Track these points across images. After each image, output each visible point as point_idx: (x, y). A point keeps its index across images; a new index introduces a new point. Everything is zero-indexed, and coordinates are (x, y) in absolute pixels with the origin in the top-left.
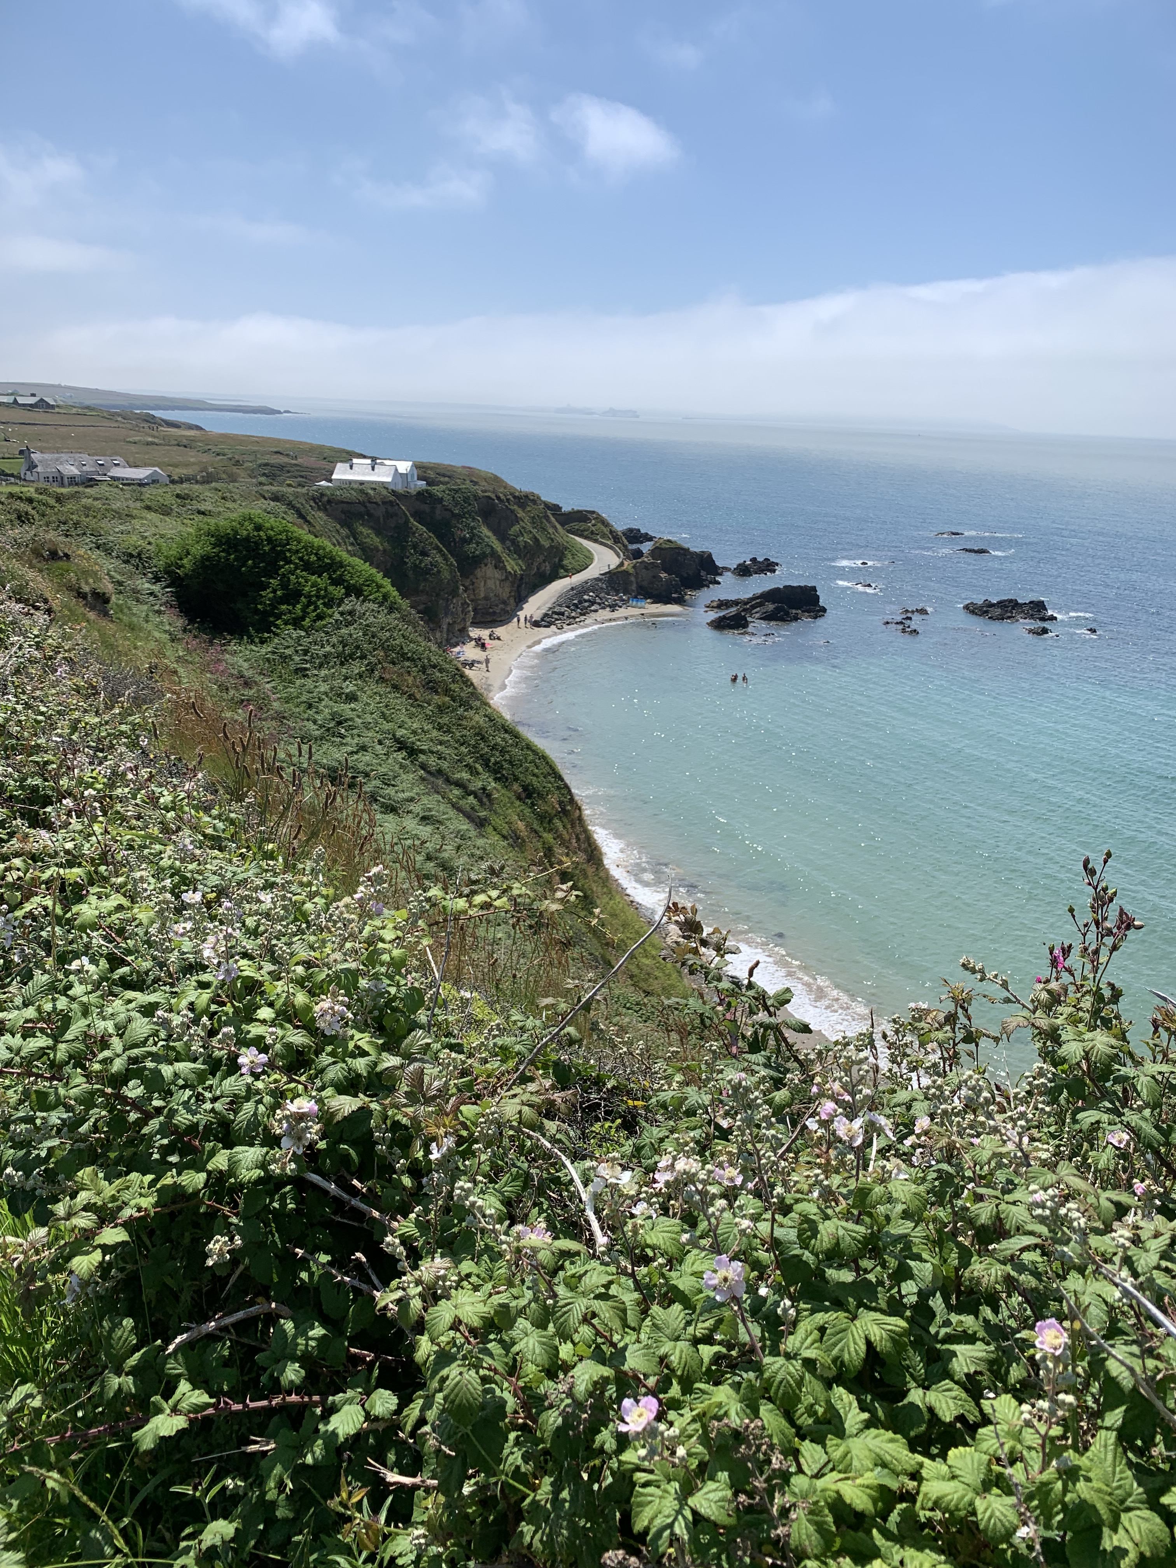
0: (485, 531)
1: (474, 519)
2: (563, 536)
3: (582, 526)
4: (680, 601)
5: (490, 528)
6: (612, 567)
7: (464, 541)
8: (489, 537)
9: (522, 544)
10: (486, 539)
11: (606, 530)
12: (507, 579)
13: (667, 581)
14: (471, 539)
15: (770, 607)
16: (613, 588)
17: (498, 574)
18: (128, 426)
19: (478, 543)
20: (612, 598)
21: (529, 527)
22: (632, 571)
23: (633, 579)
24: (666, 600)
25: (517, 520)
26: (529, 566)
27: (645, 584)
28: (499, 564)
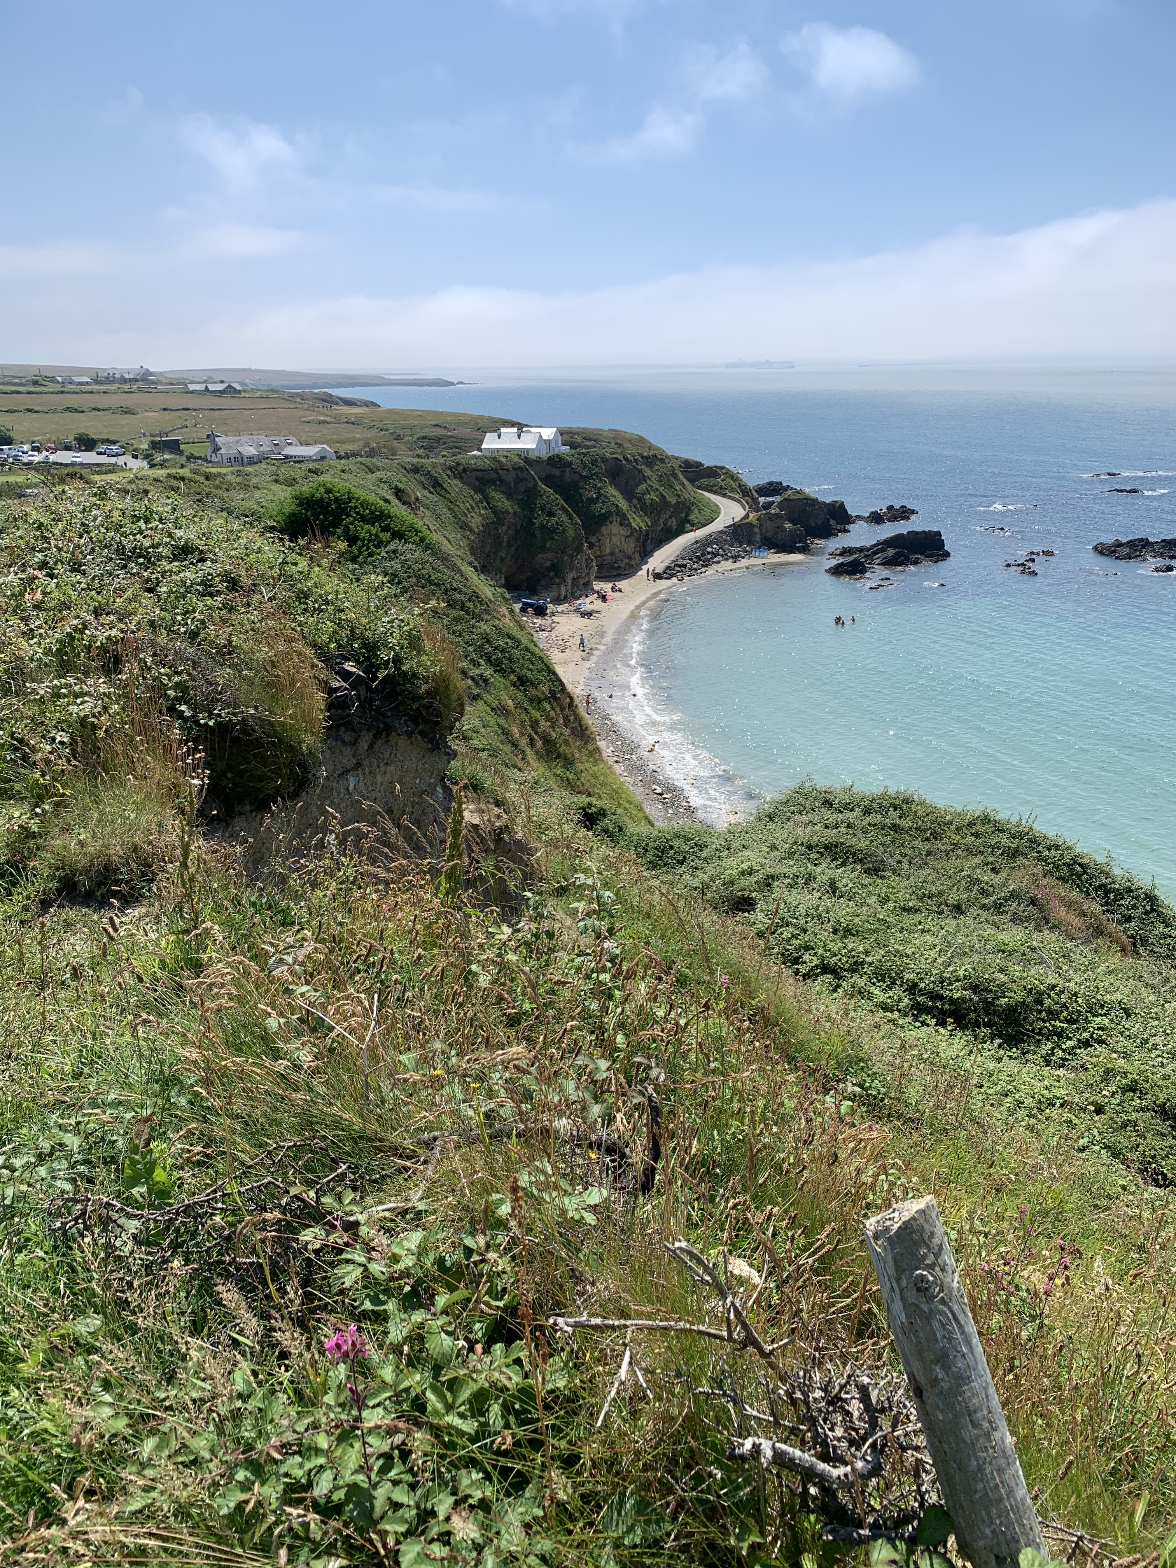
0: (612, 491)
1: (601, 480)
2: (691, 491)
3: (712, 482)
4: (805, 550)
5: (617, 488)
6: (736, 520)
7: (591, 501)
8: (614, 496)
9: (648, 502)
10: (612, 499)
11: (735, 485)
12: (632, 534)
13: (791, 531)
14: (598, 499)
15: (891, 552)
16: (737, 540)
17: (623, 531)
18: (306, 406)
19: (603, 503)
20: (734, 550)
21: (656, 485)
22: (755, 522)
23: (756, 530)
24: (790, 549)
25: (645, 479)
26: (655, 523)
27: (769, 534)
28: (624, 521)
